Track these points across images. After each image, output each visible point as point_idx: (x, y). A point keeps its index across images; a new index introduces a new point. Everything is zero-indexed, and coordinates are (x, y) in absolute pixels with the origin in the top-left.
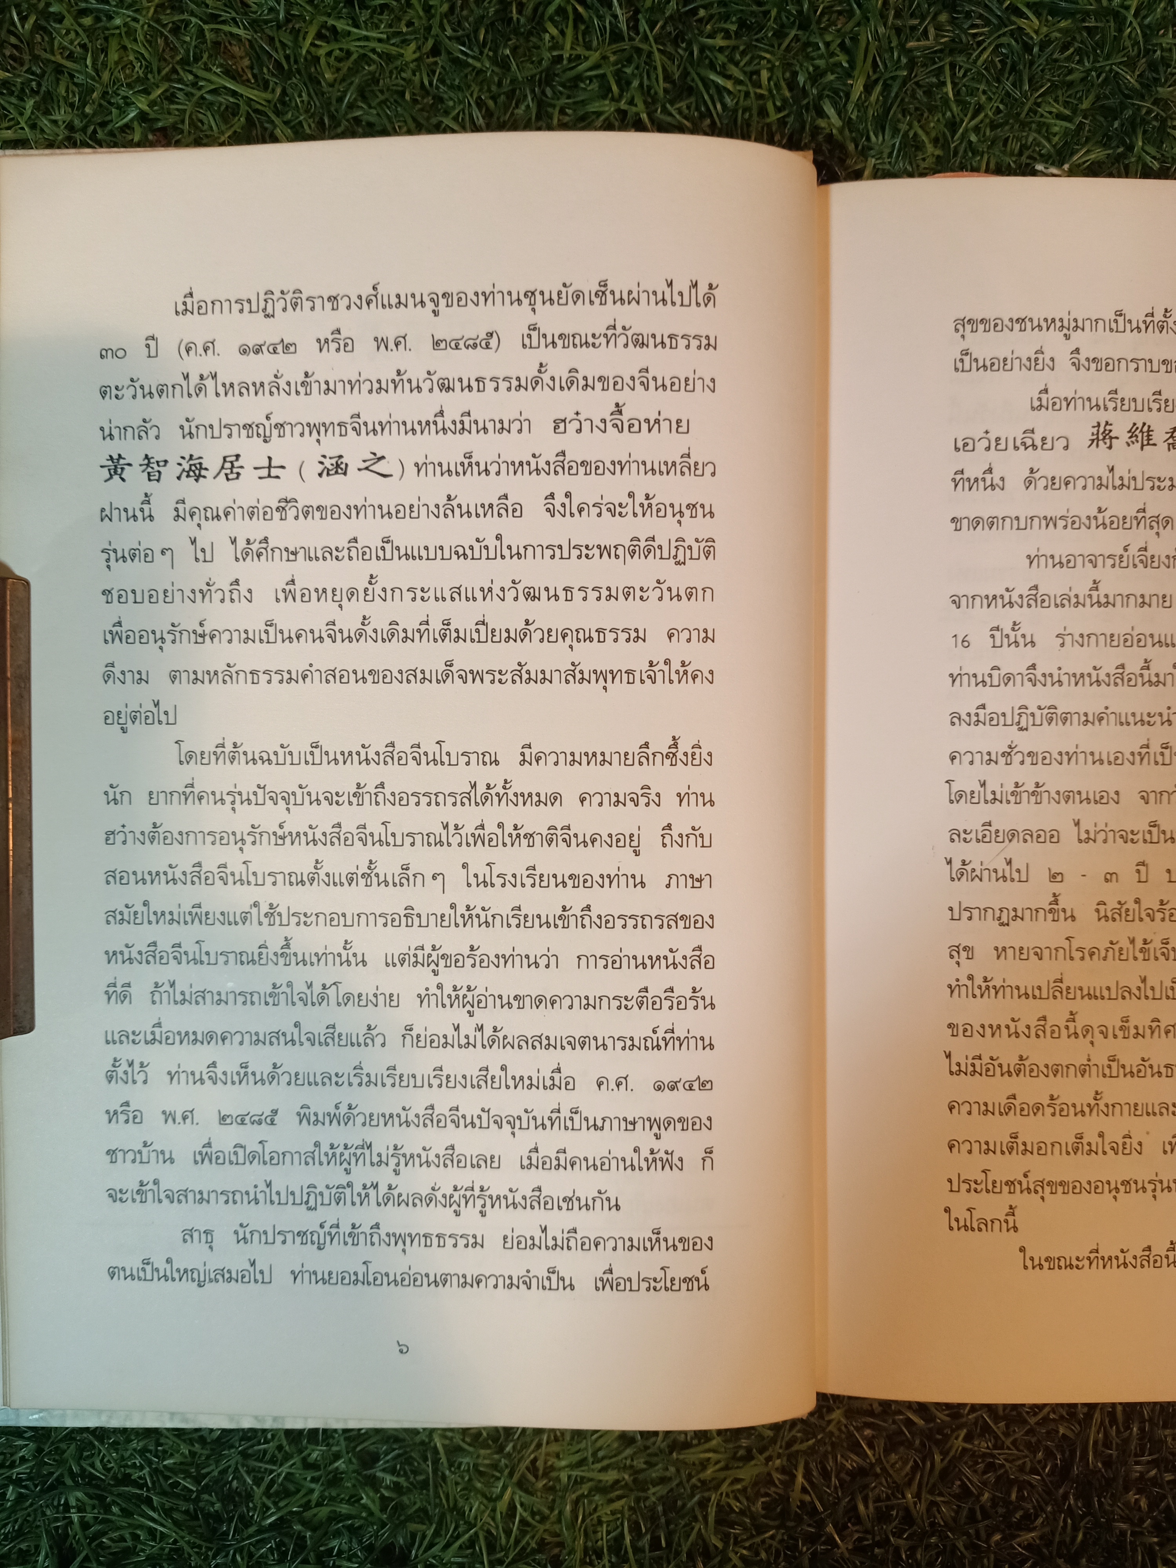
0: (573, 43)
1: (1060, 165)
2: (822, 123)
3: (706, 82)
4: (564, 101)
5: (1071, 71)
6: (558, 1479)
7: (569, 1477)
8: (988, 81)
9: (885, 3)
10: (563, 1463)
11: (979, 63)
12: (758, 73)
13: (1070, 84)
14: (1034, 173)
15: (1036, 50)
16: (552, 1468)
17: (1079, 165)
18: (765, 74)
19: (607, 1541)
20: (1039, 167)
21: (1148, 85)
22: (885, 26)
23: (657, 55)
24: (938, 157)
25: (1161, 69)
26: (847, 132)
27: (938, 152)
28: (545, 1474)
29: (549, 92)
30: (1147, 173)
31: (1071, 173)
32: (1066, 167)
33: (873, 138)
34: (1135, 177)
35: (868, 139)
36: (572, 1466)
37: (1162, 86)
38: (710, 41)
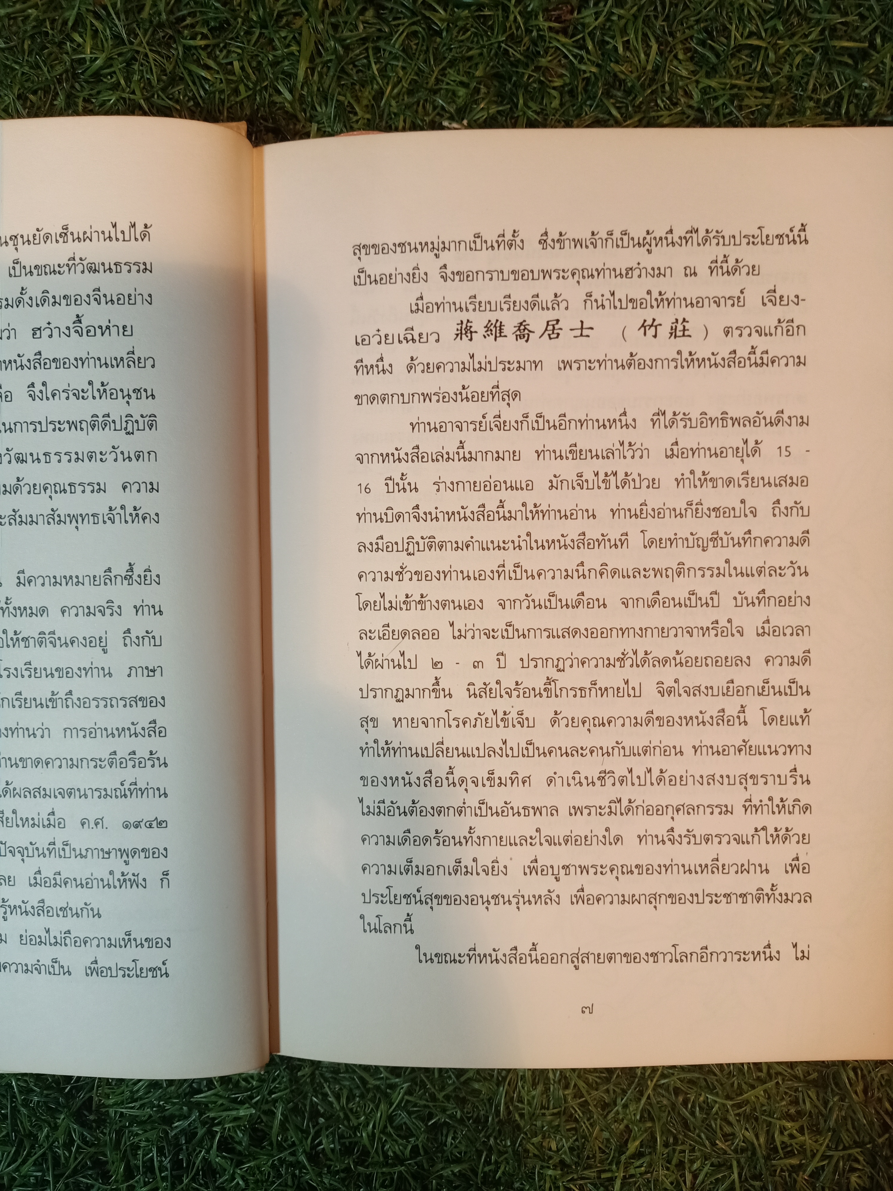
0: (92, 48)
1: (460, 121)
2: (277, 99)
3: (190, 73)
4: (86, 93)
5: (470, 49)
6: (107, 1113)
7: (116, 1112)
8: (404, 60)
9: (326, 3)
10: (111, 1102)
11: (397, 46)
12: (231, 63)
13: (470, 58)
14: (442, 128)
15: (444, 34)
16: (101, 1105)
17: (475, 121)
18: (236, 64)
19: (143, 1162)
20: (446, 123)
21: (532, 56)
22: (323, 22)
23: (150, 54)
24: (368, 120)
25: (539, 43)
26: (297, 106)
27: (368, 116)
28: (97, 1111)
29: (77, 86)
30: (531, 124)
31: (470, 126)
32: (465, 122)
33: (318, 108)
34: (522, 127)
35: (314, 108)
36: (115, 1104)
37: (543, 57)
38: (192, 42)
